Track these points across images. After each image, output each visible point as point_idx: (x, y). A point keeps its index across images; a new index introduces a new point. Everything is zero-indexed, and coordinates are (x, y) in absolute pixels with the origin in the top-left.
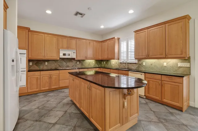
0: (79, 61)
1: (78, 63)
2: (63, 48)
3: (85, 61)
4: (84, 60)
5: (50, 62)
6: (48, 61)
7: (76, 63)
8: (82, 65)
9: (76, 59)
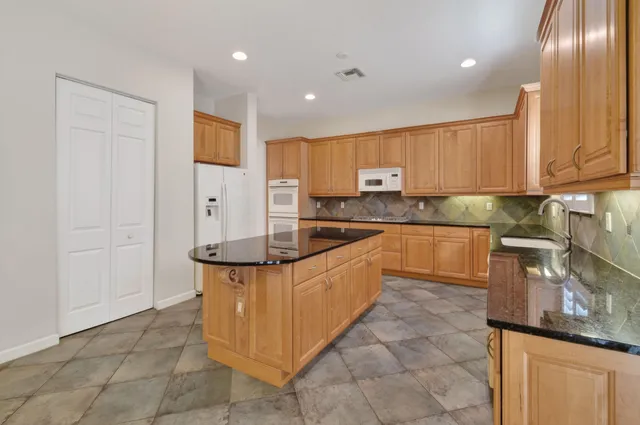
0: (426, 199)
1: (421, 205)
2: (368, 165)
3: (446, 202)
4: (444, 198)
5: (350, 202)
6: (345, 199)
7: (417, 206)
8: (436, 211)
9: (403, 194)
